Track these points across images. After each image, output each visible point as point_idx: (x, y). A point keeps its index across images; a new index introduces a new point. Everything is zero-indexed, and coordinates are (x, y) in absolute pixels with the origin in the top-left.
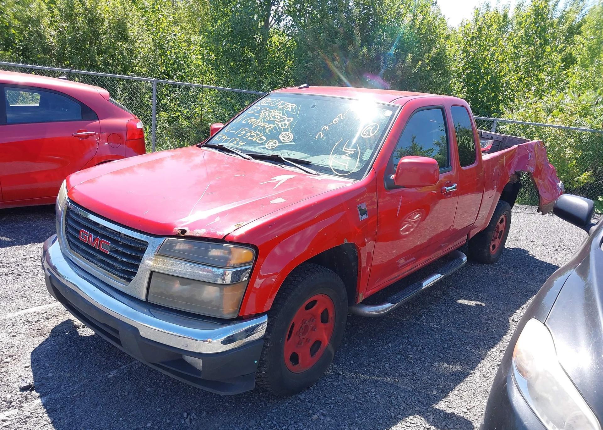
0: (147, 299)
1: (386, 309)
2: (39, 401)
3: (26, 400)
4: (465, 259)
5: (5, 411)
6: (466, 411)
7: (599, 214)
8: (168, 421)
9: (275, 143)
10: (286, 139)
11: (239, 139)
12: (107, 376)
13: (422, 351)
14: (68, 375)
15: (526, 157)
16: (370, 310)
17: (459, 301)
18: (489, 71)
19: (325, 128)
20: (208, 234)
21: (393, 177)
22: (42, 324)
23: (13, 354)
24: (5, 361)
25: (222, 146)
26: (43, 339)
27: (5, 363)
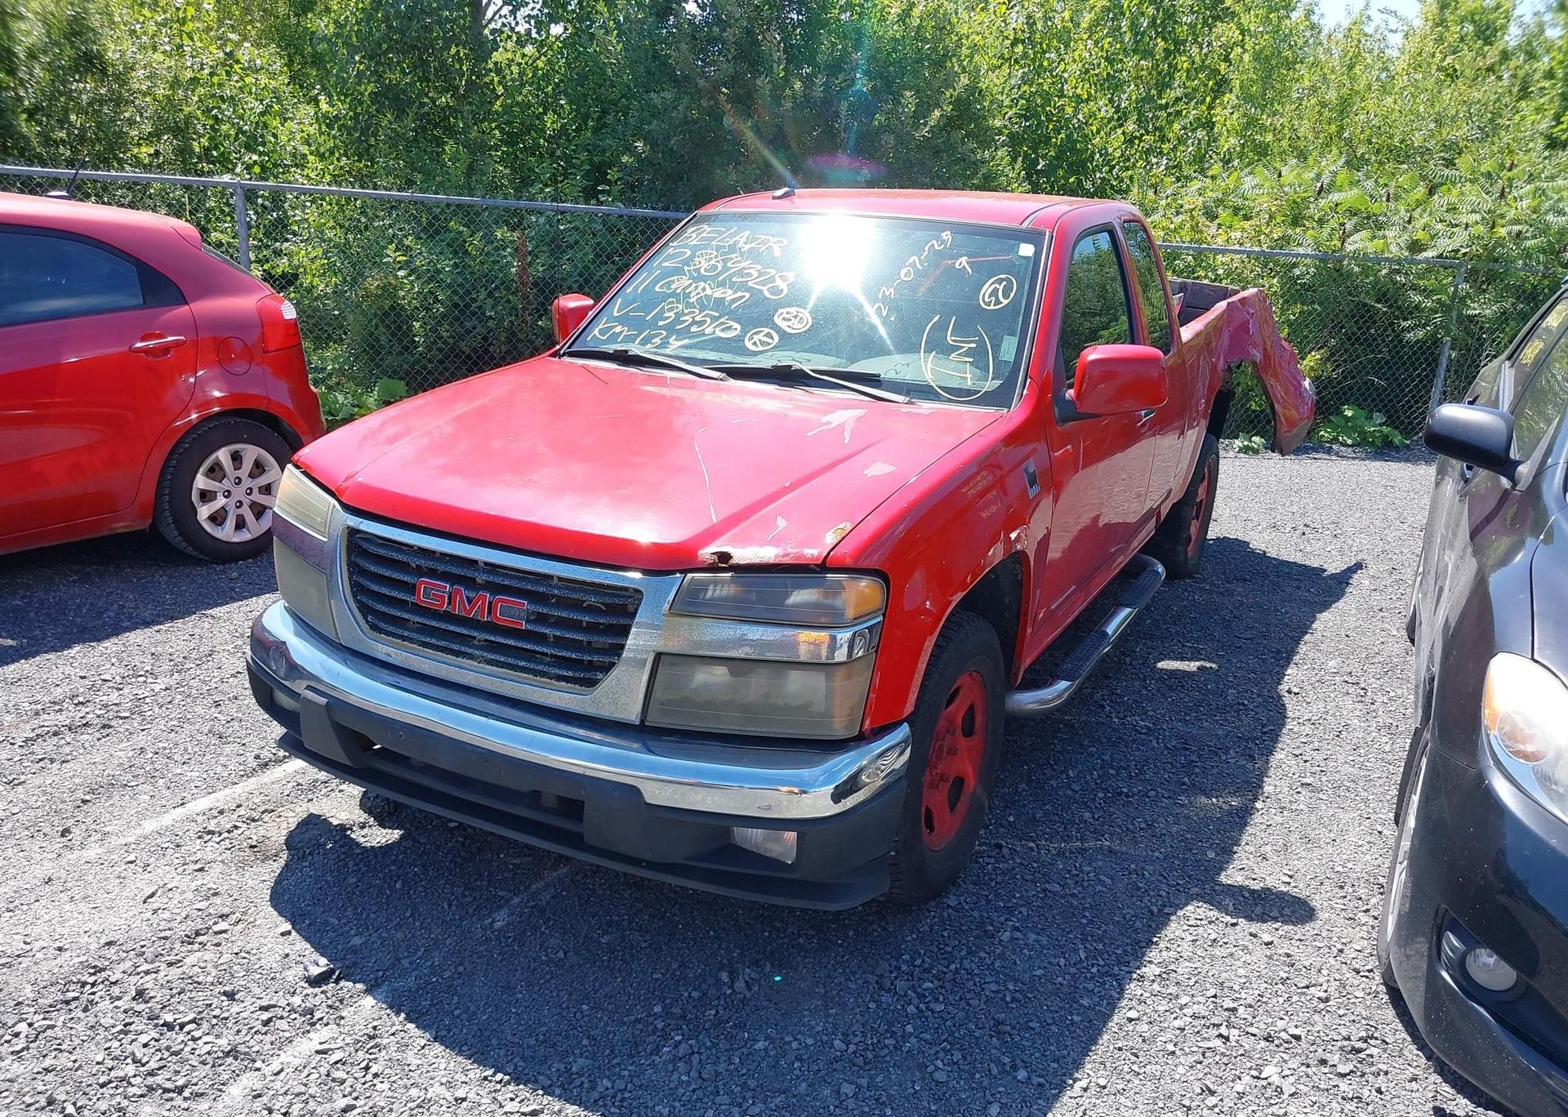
0: (642, 721)
1: (1059, 696)
2: (369, 1001)
3: (341, 1001)
4: (1160, 569)
5: (308, 1032)
6: (1287, 879)
7: (1349, 446)
8: (695, 994)
9: (768, 335)
10: (795, 323)
11: (664, 333)
12: (491, 924)
13: (1142, 777)
14: (400, 935)
15: (1244, 328)
16: (1028, 700)
17: (1160, 665)
18: (1062, 123)
19: (887, 294)
20: (784, 556)
21: (1070, 393)
22: (255, 833)
23: (226, 911)
24: (216, 928)
25: (626, 351)
26: (277, 866)
27: (216, 933)
